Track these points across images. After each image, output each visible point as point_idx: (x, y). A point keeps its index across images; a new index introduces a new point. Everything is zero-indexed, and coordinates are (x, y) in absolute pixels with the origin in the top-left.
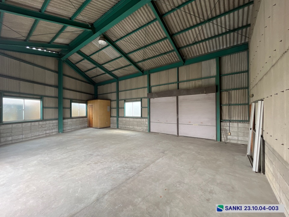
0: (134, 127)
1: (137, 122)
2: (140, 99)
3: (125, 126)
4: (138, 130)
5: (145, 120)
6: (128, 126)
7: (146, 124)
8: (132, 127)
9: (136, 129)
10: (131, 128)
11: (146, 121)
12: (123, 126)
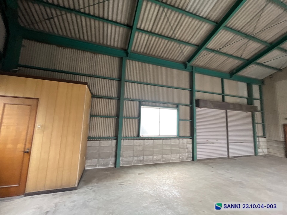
0: (164, 156)
1: (171, 146)
2: (175, 106)
3: (141, 158)
4: (172, 160)
5: (185, 141)
6: (151, 157)
7: (187, 148)
8: (160, 156)
9: (169, 160)
10: (156, 160)
11: (187, 143)
12: (136, 158)
